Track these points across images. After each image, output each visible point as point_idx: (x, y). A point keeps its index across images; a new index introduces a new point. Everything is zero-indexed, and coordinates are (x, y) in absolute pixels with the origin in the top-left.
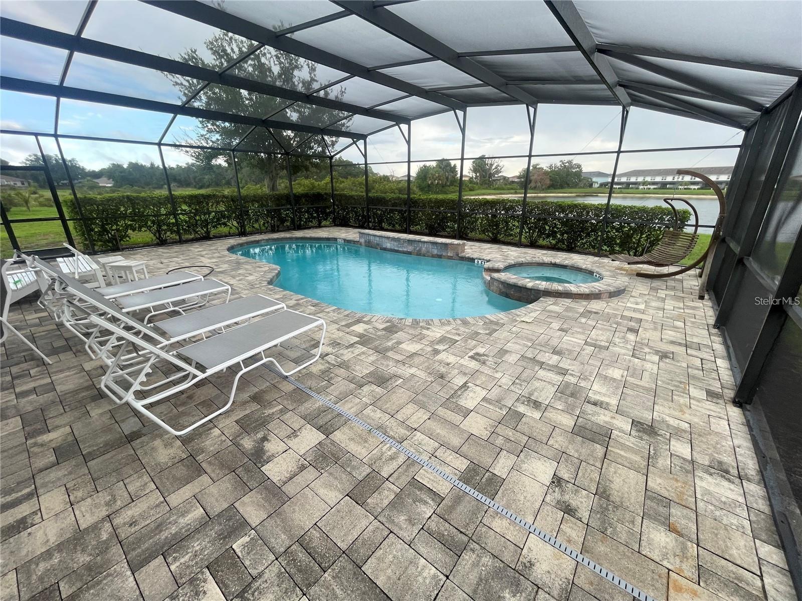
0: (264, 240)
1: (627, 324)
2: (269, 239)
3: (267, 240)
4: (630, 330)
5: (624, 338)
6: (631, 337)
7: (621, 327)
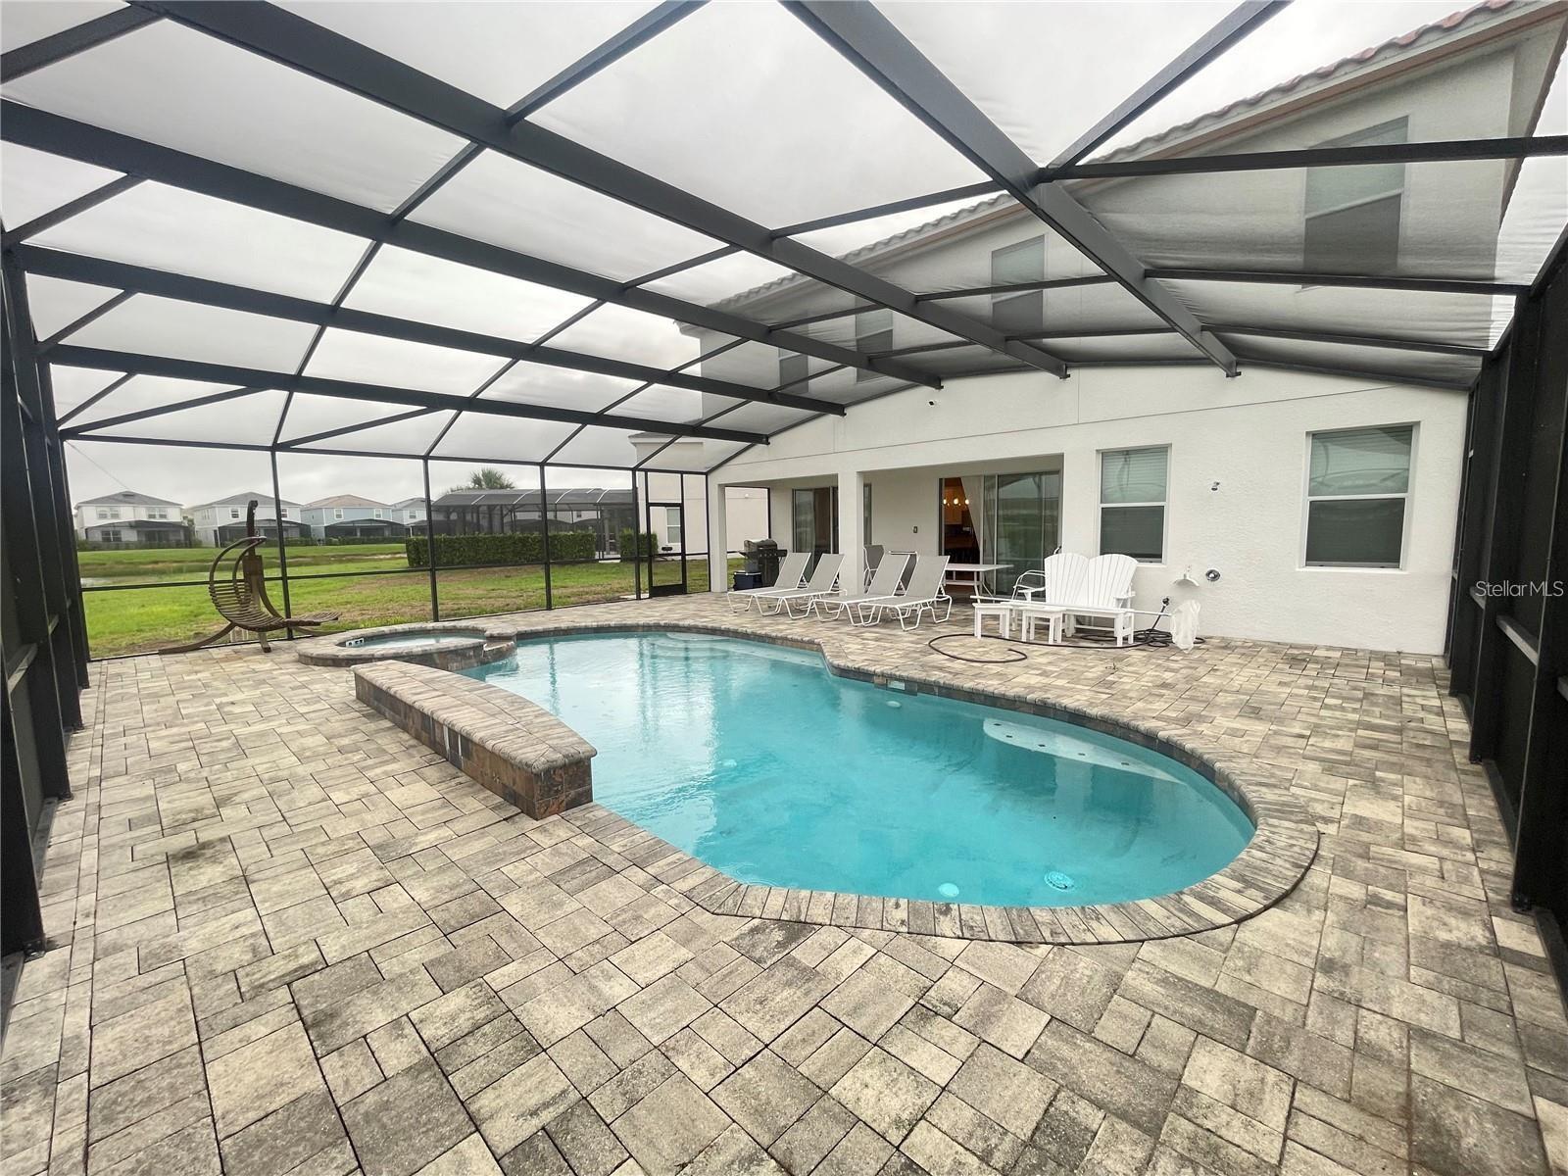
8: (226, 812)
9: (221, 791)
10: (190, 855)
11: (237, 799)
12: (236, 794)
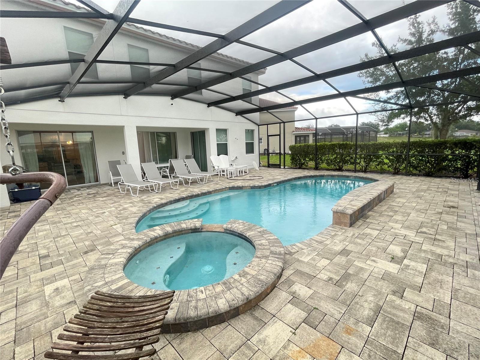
0: (352, 176)
1: (52, 259)
2: (356, 177)
3: (354, 176)
4: (47, 256)
5: (48, 248)
6: (43, 252)
7: (55, 254)
8: (441, 211)
9: (439, 216)
10: (453, 207)
11: (436, 212)
12: (436, 213)
